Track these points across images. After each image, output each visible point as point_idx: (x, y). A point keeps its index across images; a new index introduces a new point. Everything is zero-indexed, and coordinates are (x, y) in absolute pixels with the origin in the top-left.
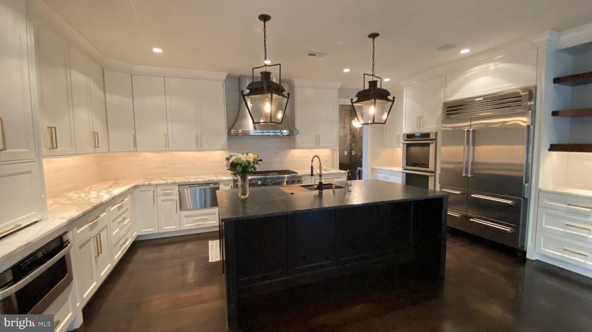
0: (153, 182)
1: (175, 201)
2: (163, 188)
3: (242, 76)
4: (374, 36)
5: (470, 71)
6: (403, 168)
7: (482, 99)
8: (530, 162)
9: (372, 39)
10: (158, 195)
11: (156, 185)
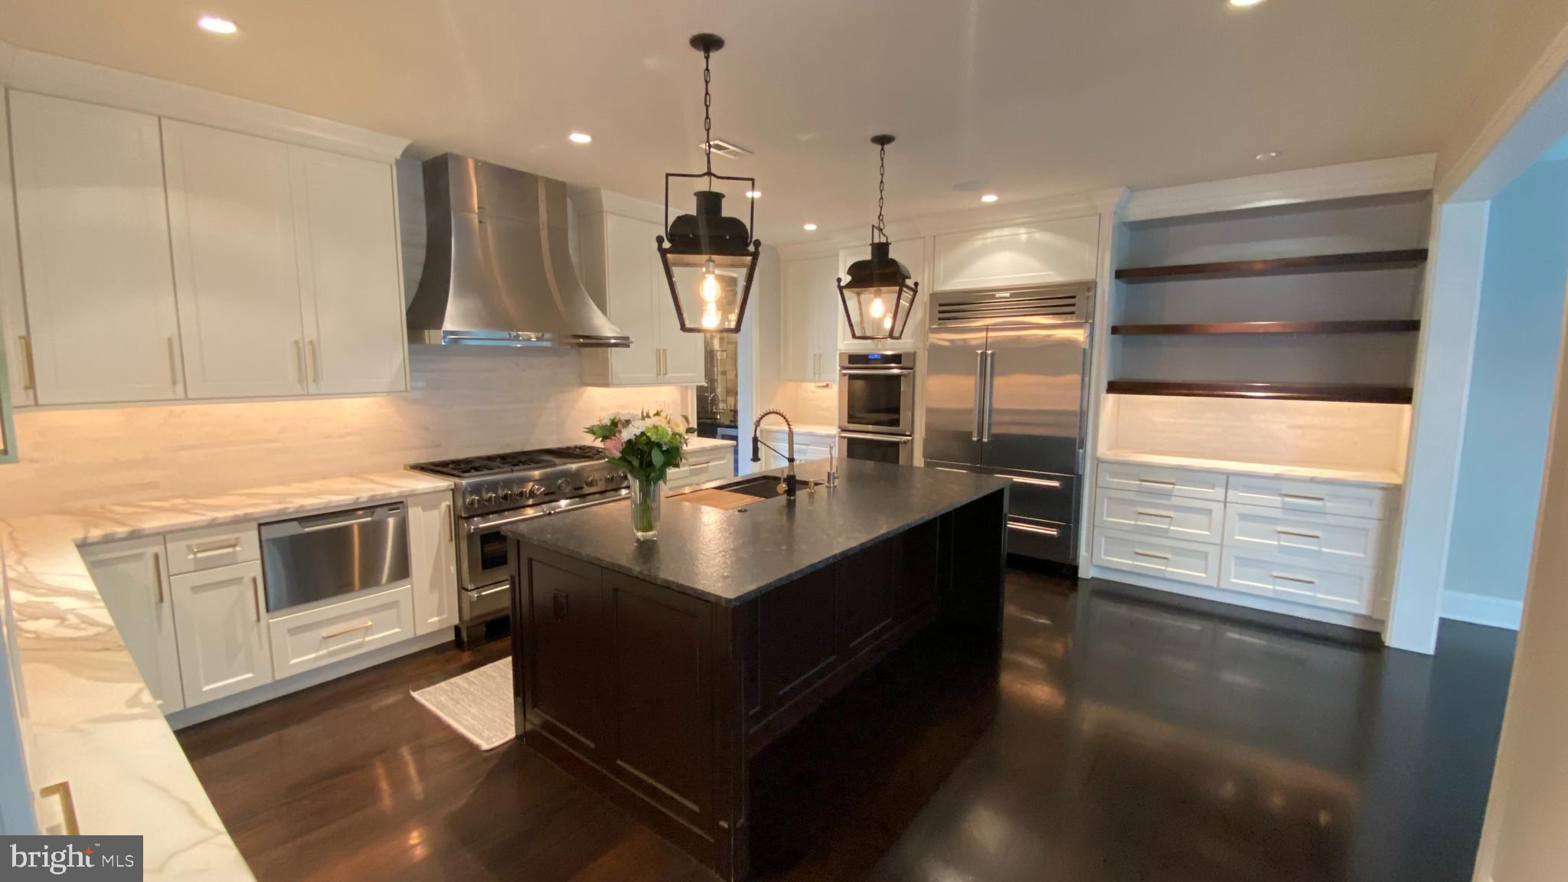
0: (151, 524)
1: (247, 581)
2: (194, 542)
3: (452, 155)
4: (883, 140)
5: (980, 237)
6: (840, 427)
7: (1007, 294)
8: (1085, 408)
9: (879, 147)
10: (172, 572)
11: (164, 535)
